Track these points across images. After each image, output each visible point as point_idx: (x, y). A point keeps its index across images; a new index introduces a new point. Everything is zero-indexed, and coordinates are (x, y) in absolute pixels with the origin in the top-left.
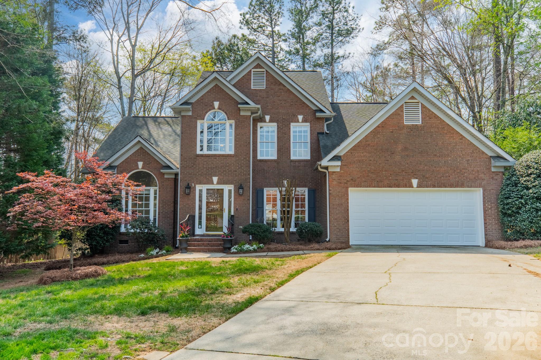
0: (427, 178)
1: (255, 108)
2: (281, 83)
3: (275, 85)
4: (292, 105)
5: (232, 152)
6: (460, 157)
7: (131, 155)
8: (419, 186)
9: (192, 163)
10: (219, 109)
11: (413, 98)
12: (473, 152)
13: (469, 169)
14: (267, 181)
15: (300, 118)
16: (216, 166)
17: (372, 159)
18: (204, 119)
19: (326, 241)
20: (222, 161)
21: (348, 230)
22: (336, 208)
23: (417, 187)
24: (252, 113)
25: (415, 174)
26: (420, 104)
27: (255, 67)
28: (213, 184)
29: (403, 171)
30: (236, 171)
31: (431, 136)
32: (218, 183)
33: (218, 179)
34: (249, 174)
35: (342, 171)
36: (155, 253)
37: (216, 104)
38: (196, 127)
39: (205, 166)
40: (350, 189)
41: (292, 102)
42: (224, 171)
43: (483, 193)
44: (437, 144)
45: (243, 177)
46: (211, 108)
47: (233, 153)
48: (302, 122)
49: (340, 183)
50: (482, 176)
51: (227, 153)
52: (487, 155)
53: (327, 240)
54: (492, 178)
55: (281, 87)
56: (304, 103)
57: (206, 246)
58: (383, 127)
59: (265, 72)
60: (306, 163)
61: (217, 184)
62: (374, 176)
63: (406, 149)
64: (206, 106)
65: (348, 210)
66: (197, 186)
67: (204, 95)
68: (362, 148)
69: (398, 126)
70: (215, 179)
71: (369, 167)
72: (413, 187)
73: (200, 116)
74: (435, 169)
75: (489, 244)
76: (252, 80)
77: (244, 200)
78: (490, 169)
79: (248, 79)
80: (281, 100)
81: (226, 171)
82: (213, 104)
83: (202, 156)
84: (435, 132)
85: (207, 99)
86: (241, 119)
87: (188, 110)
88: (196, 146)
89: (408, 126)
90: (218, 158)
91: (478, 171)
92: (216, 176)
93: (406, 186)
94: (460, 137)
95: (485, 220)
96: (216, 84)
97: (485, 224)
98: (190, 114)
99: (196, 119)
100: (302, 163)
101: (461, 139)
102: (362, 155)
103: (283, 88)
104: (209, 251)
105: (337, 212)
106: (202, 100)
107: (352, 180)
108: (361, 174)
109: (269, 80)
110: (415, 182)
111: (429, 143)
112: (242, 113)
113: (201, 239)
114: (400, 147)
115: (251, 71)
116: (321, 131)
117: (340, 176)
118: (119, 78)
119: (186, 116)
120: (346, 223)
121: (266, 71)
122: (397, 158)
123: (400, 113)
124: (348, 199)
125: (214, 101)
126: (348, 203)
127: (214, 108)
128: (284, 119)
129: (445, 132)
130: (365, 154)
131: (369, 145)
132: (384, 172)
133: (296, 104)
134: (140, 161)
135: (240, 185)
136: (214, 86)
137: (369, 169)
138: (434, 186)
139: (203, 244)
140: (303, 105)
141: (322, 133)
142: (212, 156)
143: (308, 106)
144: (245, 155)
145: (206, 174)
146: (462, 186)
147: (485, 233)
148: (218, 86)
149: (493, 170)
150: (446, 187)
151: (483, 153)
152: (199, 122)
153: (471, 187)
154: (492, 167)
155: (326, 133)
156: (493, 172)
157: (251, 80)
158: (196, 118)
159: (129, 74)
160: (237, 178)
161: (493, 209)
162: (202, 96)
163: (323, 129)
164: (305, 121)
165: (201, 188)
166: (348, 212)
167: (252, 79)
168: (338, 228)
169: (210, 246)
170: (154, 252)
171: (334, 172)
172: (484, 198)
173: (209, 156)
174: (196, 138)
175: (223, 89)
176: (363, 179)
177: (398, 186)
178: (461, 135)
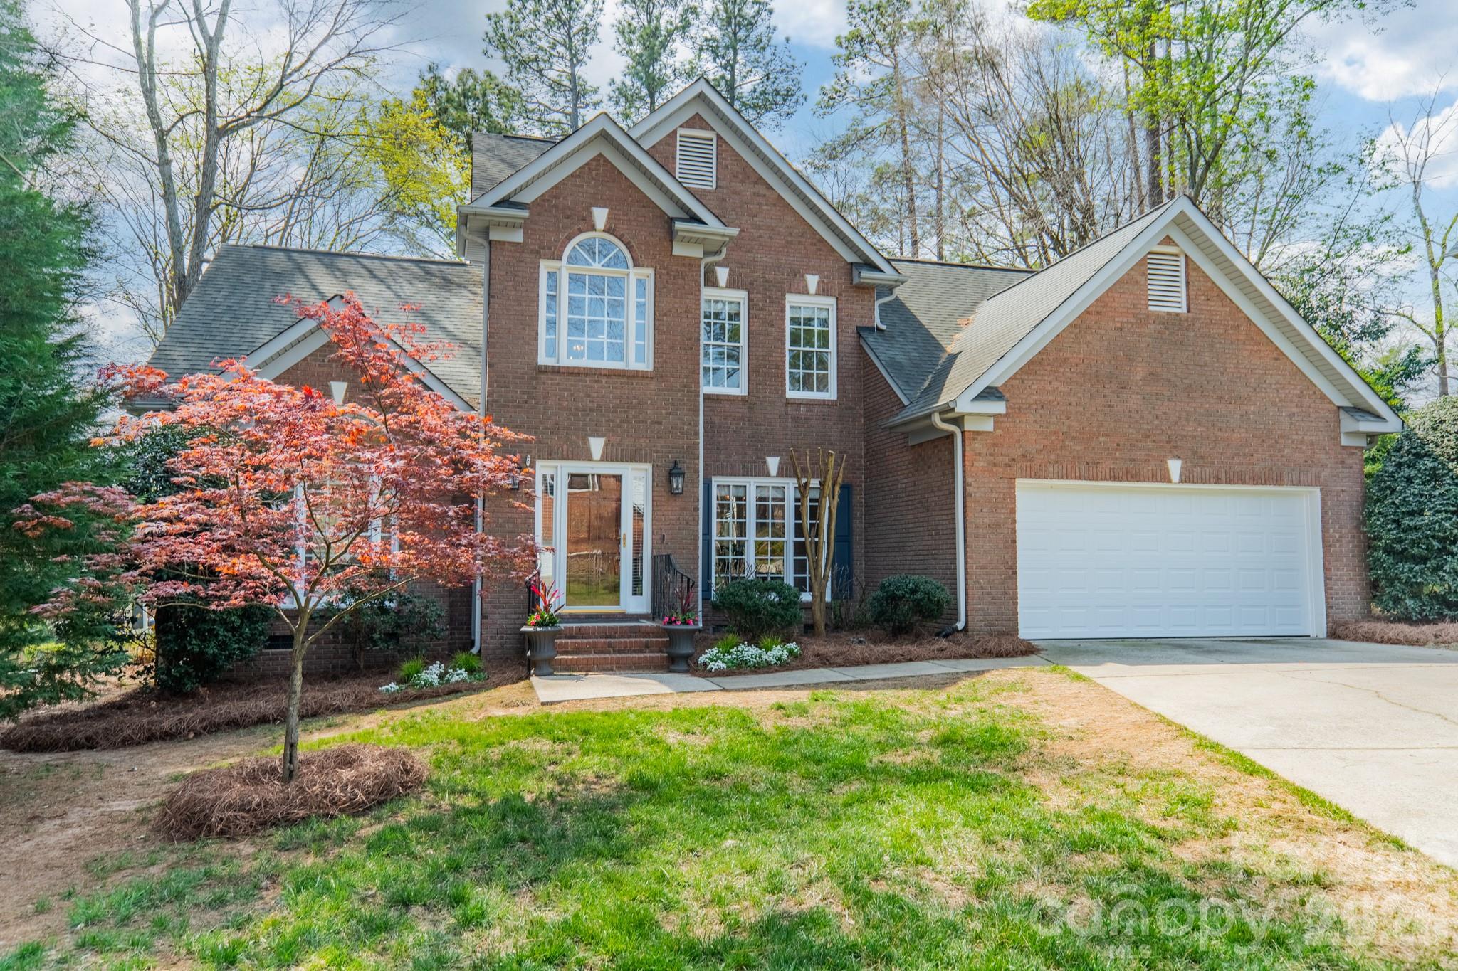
0: (1202, 457)
1: (724, 235)
2: (761, 178)
3: (742, 182)
4: (790, 243)
5: (647, 365)
6: (1274, 404)
7: (305, 359)
8: (1186, 478)
9: (523, 393)
10: (608, 230)
11: (1168, 241)
12: (1301, 396)
13: (1295, 437)
14: (722, 457)
15: (812, 281)
16: (599, 406)
17: (1073, 400)
18: (560, 258)
19: (956, 630)
20: (618, 392)
21: (1014, 598)
22: (984, 537)
23: (1181, 481)
24: (706, 254)
25: (1175, 447)
26: (1183, 259)
27: (688, 124)
28: (590, 459)
29: (1148, 437)
30: (660, 423)
31: (1212, 345)
32: (606, 457)
33: (606, 445)
34: (697, 434)
35: (999, 432)
36: (435, 677)
37: (600, 216)
38: (537, 279)
39: (565, 404)
40: (1020, 482)
41: (790, 234)
42: (622, 421)
43: (1322, 499)
44: (1225, 369)
45: (680, 442)
46: (583, 225)
47: (651, 369)
48: (818, 294)
49: (995, 465)
50: (1321, 456)
51: (630, 368)
52: (1330, 402)
53: (960, 625)
54: (1342, 462)
55: (761, 189)
56: (822, 240)
57: (602, 652)
58: (1098, 313)
59: (714, 143)
60: (826, 410)
61: (602, 460)
62: (1078, 448)
63: (1153, 377)
64: (568, 217)
65: (1014, 541)
66: (539, 463)
67: (564, 182)
68: (1049, 368)
69: (1135, 315)
70: (597, 445)
71: (1067, 422)
72: (1170, 481)
73: (550, 249)
74: (1219, 434)
75: (1336, 632)
76: (678, 161)
77: (683, 509)
78: (1337, 438)
79: (667, 157)
80: (759, 228)
81: (629, 422)
82: (590, 215)
83: (556, 371)
84: (1220, 335)
85: (570, 198)
86: (674, 268)
87: (510, 225)
88: (536, 339)
89: (1158, 316)
90: (604, 380)
91: (1312, 444)
92: (598, 436)
93: (1153, 478)
94: (1275, 355)
95: (1326, 569)
96: (600, 155)
97: (1327, 578)
98: (518, 237)
99: (538, 255)
100: (816, 409)
101: (1277, 359)
102: (1049, 388)
103: (767, 194)
104: (619, 668)
105: (987, 546)
106: (556, 197)
107: (1024, 456)
108: (1046, 442)
109: (726, 166)
110: (1175, 467)
111: (1206, 365)
112: (678, 250)
113: (580, 629)
114: (1139, 373)
115: (675, 132)
116: (866, 323)
117: (995, 445)
118: (161, 137)
119: (503, 243)
120: (1010, 578)
121: (719, 137)
122: (1134, 400)
123: (1139, 278)
124: (1013, 511)
125: (592, 205)
126: (1014, 521)
127: (593, 228)
128: (767, 281)
129: (1242, 337)
130: (1056, 384)
131: (1066, 360)
132: (1102, 439)
133: (800, 243)
134: (338, 379)
135: (672, 465)
136: (593, 160)
137: (1065, 429)
138: (1218, 481)
139: (594, 645)
140: (819, 245)
141: (870, 330)
142: (586, 375)
143: (833, 250)
144: (687, 377)
145: (568, 429)
146: (1279, 481)
147: (1327, 603)
148: (606, 161)
149: (1345, 441)
150: (1243, 482)
151: (1323, 397)
152: (545, 266)
153: (1299, 484)
154: (1342, 436)
155: (878, 329)
156: (1345, 448)
157: (674, 158)
158: (538, 252)
159: (195, 125)
160: (662, 442)
161: (1344, 540)
162: (556, 187)
163: (872, 317)
164: (824, 290)
165: (549, 473)
166: (1015, 548)
167: (678, 157)
168: (988, 594)
169: (614, 652)
170: (432, 674)
171: (979, 433)
172: (1324, 513)
173: (578, 374)
174: (536, 316)
175: (620, 173)
176: (1053, 457)
177: (1136, 478)
178: (1277, 348)
